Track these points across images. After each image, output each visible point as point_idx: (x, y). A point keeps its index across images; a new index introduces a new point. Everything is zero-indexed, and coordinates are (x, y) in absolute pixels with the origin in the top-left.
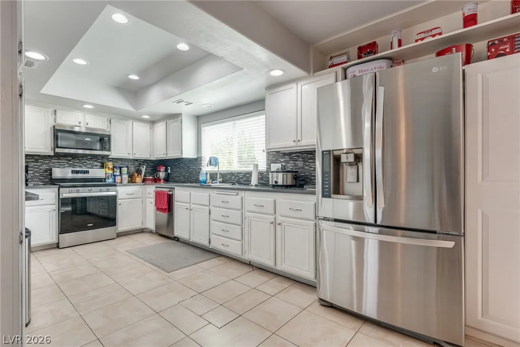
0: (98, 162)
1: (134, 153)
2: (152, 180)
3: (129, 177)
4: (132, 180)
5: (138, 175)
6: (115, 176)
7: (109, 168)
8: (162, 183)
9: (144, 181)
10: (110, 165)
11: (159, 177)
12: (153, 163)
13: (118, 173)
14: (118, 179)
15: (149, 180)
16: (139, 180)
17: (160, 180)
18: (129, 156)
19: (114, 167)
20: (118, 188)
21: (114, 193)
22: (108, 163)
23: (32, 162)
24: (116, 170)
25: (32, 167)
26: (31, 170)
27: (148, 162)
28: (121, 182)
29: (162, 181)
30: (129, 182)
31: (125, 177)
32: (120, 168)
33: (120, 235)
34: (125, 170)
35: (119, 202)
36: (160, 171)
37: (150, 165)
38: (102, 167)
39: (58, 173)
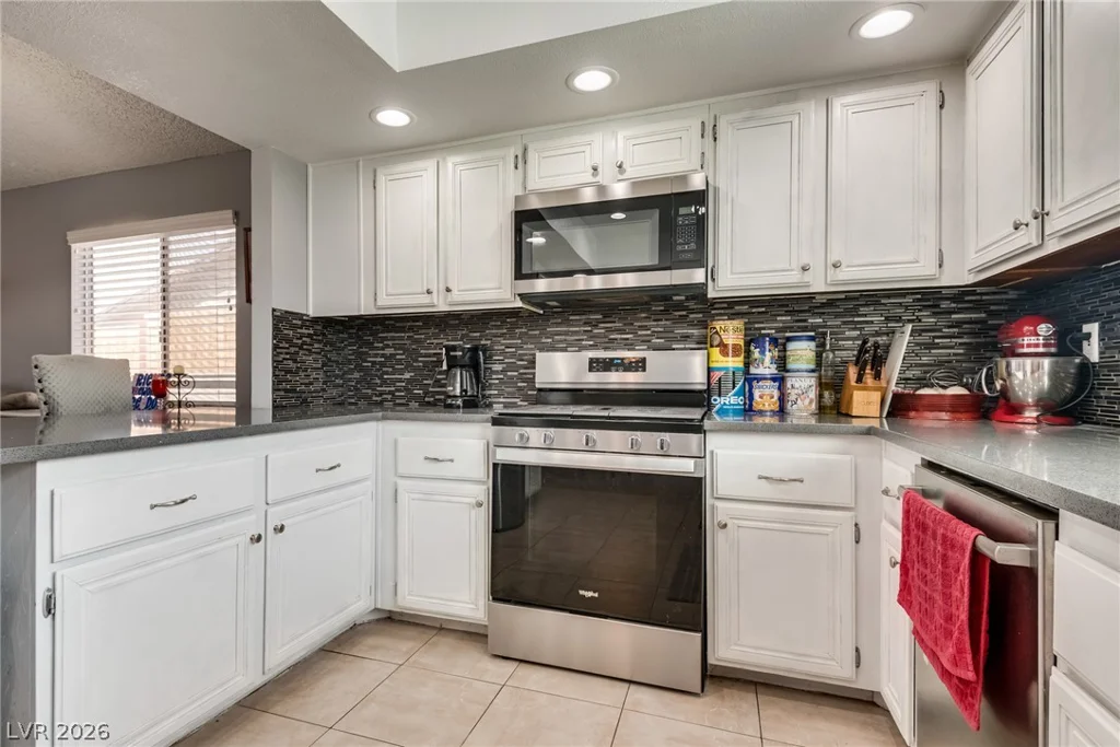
0: (692, 324)
1: (833, 258)
2: (956, 406)
3: (822, 386)
4: (833, 408)
5: (859, 380)
6: (750, 379)
7: (723, 347)
8: (1031, 431)
9: (900, 408)
10: (731, 331)
11: (1004, 392)
12: (978, 306)
13: (766, 366)
14: (765, 396)
15: (935, 405)
16: (866, 402)
17: (1015, 409)
18: (808, 277)
19: (748, 344)
20: (715, 442)
21: (685, 467)
22: (718, 325)
23: (502, 335)
24: (756, 353)
25: (503, 353)
26: (501, 362)
27: (945, 305)
28: (782, 411)
29: (1031, 414)
30: (821, 411)
31: (803, 387)
32: (781, 344)
34: (802, 352)
35: (717, 510)
36: (1013, 353)
37: (958, 324)
38: (703, 343)
39: (560, 367)
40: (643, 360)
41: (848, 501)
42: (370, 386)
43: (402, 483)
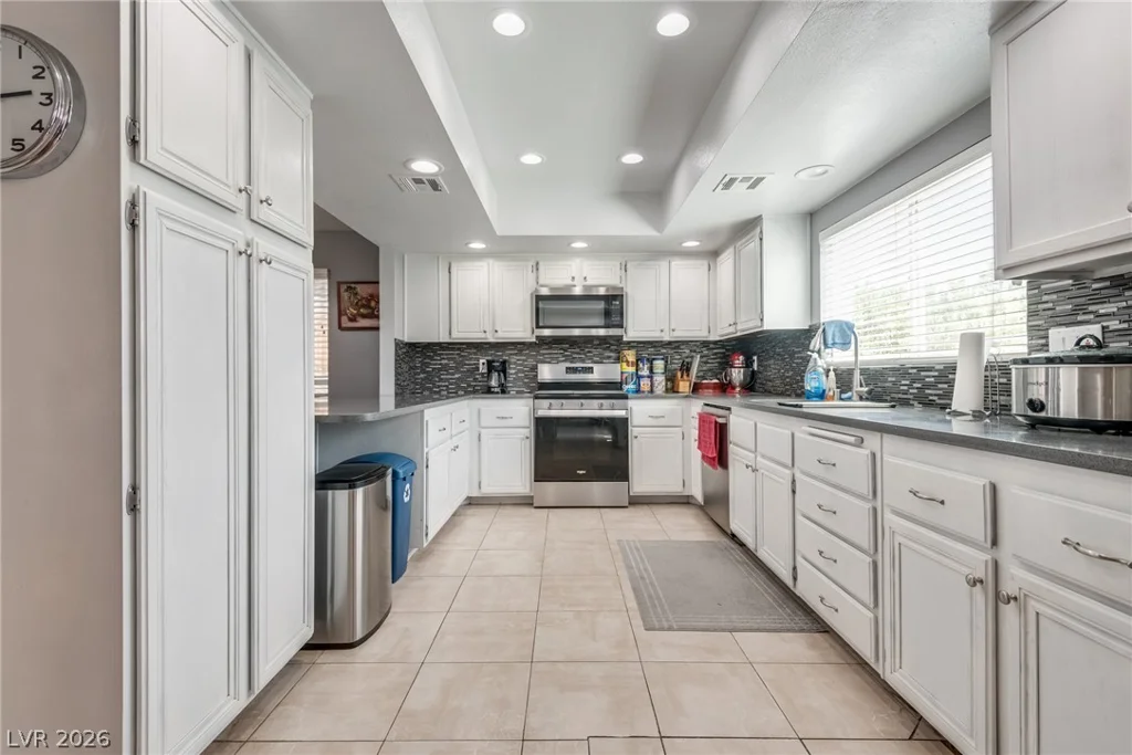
0: (611, 351)
1: (672, 327)
2: (715, 387)
3: (667, 380)
4: (672, 389)
5: (682, 376)
6: (639, 377)
7: (627, 362)
8: (738, 396)
9: (696, 388)
10: (631, 355)
11: (730, 382)
12: (723, 347)
13: (645, 372)
14: (645, 384)
15: (708, 387)
16: (684, 386)
17: (734, 388)
18: (663, 334)
19: (637, 361)
20: (631, 403)
21: (620, 414)
22: (626, 352)
23: (516, 354)
24: (641, 365)
25: (515, 363)
26: (514, 369)
27: (712, 346)
28: (652, 391)
29: (738, 389)
30: (667, 391)
31: (660, 379)
32: (651, 361)
33: (636, 501)
34: (659, 365)
35: (633, 431)
36: (732, 366)
37: (716, 354)
38: (618, 360)
39: (547, 373)
40: (592, 368)
41: (680, 424)
42: (431, 381)
43: (483, 431)
